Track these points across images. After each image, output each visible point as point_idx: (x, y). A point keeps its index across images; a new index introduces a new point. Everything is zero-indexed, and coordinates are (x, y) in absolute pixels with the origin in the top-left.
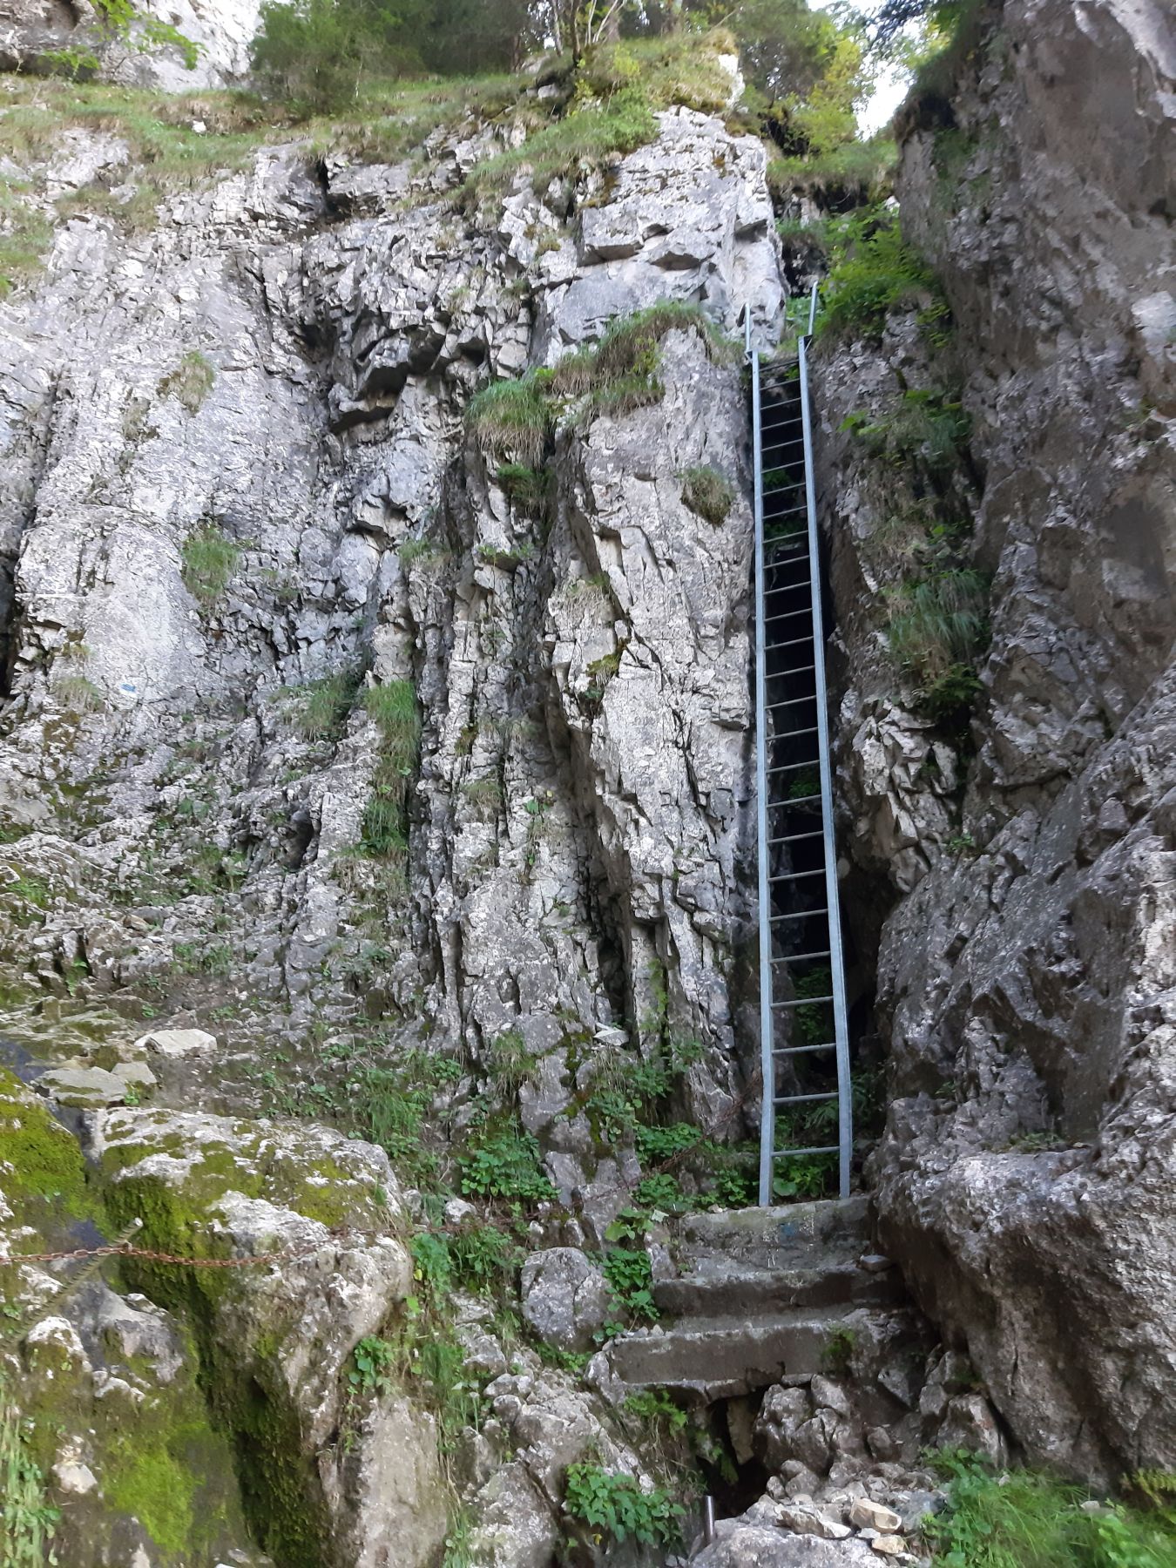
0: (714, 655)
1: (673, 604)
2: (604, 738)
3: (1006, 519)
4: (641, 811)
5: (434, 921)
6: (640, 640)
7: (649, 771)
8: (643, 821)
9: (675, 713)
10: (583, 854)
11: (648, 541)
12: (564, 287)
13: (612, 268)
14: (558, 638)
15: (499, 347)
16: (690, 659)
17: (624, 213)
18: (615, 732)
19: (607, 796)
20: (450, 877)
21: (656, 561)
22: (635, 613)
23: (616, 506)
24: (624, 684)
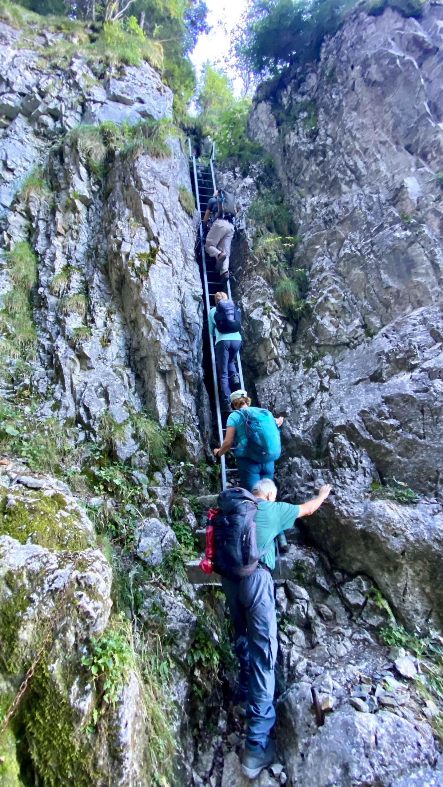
0: (192, 268)
1: (175, 241)
2: (148, 290)
3: (317, 247)
4: (164, 324)
5: (57, 356)
6: (162, 252)
7: (169, 309)
8: (165, 330)
9: (178, 287)
10: (129, 337)
11: (165, 211)
12: (100, 104)
13: (121, 106)
14: (123, 239)
15: (67, 117)
16: (182, 266)
17: (127, 86)
18: (154, 289)
19: (148, 315)
20: (64, 335)
21: (168, 220)
22: (161, 239)
23: (152, 191)
24: (158, 269)
